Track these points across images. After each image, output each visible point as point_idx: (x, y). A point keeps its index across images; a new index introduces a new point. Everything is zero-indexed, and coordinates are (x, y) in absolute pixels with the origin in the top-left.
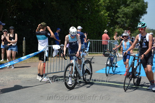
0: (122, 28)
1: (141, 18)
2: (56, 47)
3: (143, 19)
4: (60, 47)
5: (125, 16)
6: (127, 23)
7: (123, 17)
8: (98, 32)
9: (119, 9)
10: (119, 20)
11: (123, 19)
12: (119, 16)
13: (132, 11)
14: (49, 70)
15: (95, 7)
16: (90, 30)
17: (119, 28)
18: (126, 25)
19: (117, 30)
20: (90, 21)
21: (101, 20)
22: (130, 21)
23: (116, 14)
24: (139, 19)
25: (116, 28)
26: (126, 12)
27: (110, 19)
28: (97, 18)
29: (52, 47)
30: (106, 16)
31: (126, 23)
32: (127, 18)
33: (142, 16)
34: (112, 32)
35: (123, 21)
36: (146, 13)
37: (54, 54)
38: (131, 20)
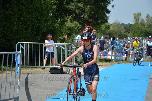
0: (78, 21)
1: (110, 3)
3: (113, 6)
6: (86, 12)
7: (79, 1)
8: (36, 27)
10: (71, 6)
11: (79, 5)
16: (20, 23)
17: (71, 21)
18: (86, 16)
19: (68, 24)
20: (21, 6)
21: (40, 5)
22: (91, 8)
24: (107, 6)
25: (67, 21)
27: (56, 4)
31: (84, 11)
33: (111, 1)
34: (60, 28)
35: (78, 8)
38: (92, 6)
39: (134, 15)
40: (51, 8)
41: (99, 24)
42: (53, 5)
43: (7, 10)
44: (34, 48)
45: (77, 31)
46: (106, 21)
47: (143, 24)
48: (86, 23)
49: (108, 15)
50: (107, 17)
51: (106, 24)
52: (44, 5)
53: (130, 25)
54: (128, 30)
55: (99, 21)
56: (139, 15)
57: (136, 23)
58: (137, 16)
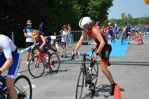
1: (108, 10)
3: (110, 11)
4: (56, 37)
5: (94, 9)
7: (93, 10)
8: (73, 24)
9: (89, 2)
10: (89, 12)
11: (93, 11)
12: (89, 9)
13: (100, 4)
15: (69, 2)
16: (66, 23)
18: (97, 17)
20: (66, 15)
21: (75, 13)
22: (99, 13)
23: (87, 7)
26: (95, 5)
27: (82, 12)
28: (71, 11)
29: (50, 37)
30: (79, 9)
31: (96, 15)
32: (97, 10)
33: (109, 8)
35: (93, 13)
36: (112, 5)
37: (52, 42)
39: (122, 14)
40: (80, 14)
41: (103, 20)
42: (80, 13)
43: (59, 17)
44: (76, 34)
45: (93, 25)
46: (107, 19)
47: (126, 19)
48: (97, 20)
49: (108, 16)
50: (107, 16)
51: (107, 20)
52: (76, 13)
53: (120, 20)
54: (119, 23)
55: (104, 19)
56: (124, 14)
57: (123, 19)
58: (123, 15)
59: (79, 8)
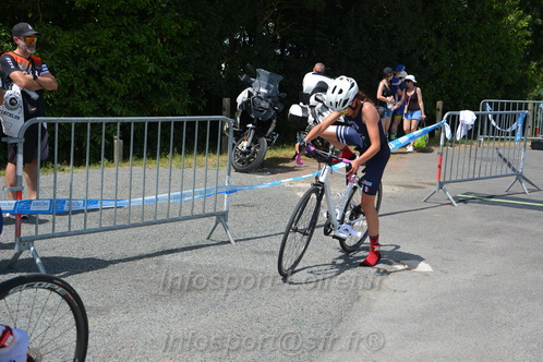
2: (468, 117)
4: (475, 118)
14: (454, 173)
28: (494, 34)
29: (459, 116)
30: (523, 28)
37: (460, 133)
59: (525, 24)
